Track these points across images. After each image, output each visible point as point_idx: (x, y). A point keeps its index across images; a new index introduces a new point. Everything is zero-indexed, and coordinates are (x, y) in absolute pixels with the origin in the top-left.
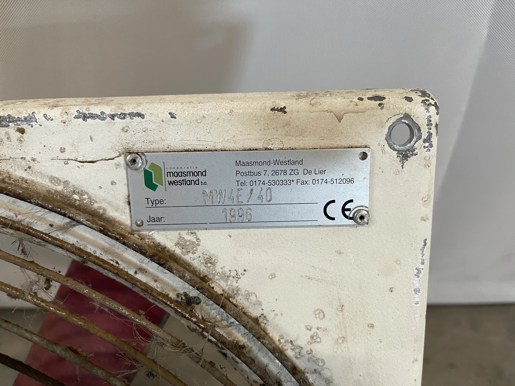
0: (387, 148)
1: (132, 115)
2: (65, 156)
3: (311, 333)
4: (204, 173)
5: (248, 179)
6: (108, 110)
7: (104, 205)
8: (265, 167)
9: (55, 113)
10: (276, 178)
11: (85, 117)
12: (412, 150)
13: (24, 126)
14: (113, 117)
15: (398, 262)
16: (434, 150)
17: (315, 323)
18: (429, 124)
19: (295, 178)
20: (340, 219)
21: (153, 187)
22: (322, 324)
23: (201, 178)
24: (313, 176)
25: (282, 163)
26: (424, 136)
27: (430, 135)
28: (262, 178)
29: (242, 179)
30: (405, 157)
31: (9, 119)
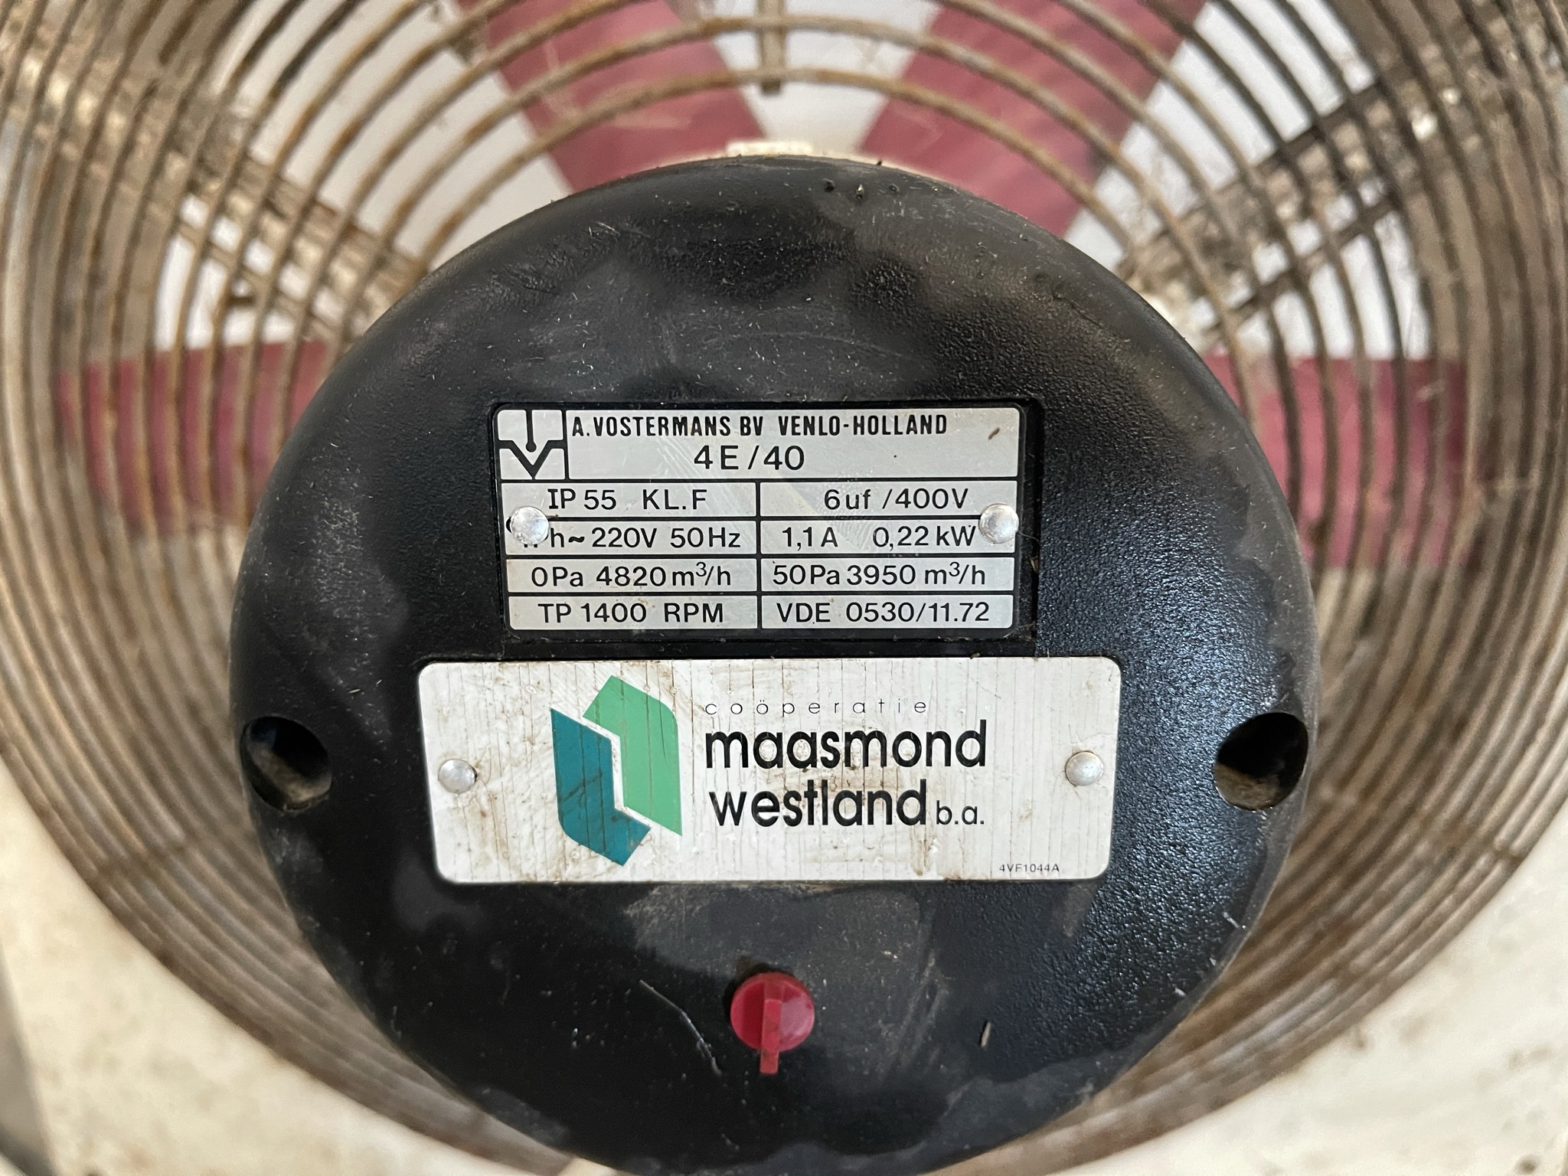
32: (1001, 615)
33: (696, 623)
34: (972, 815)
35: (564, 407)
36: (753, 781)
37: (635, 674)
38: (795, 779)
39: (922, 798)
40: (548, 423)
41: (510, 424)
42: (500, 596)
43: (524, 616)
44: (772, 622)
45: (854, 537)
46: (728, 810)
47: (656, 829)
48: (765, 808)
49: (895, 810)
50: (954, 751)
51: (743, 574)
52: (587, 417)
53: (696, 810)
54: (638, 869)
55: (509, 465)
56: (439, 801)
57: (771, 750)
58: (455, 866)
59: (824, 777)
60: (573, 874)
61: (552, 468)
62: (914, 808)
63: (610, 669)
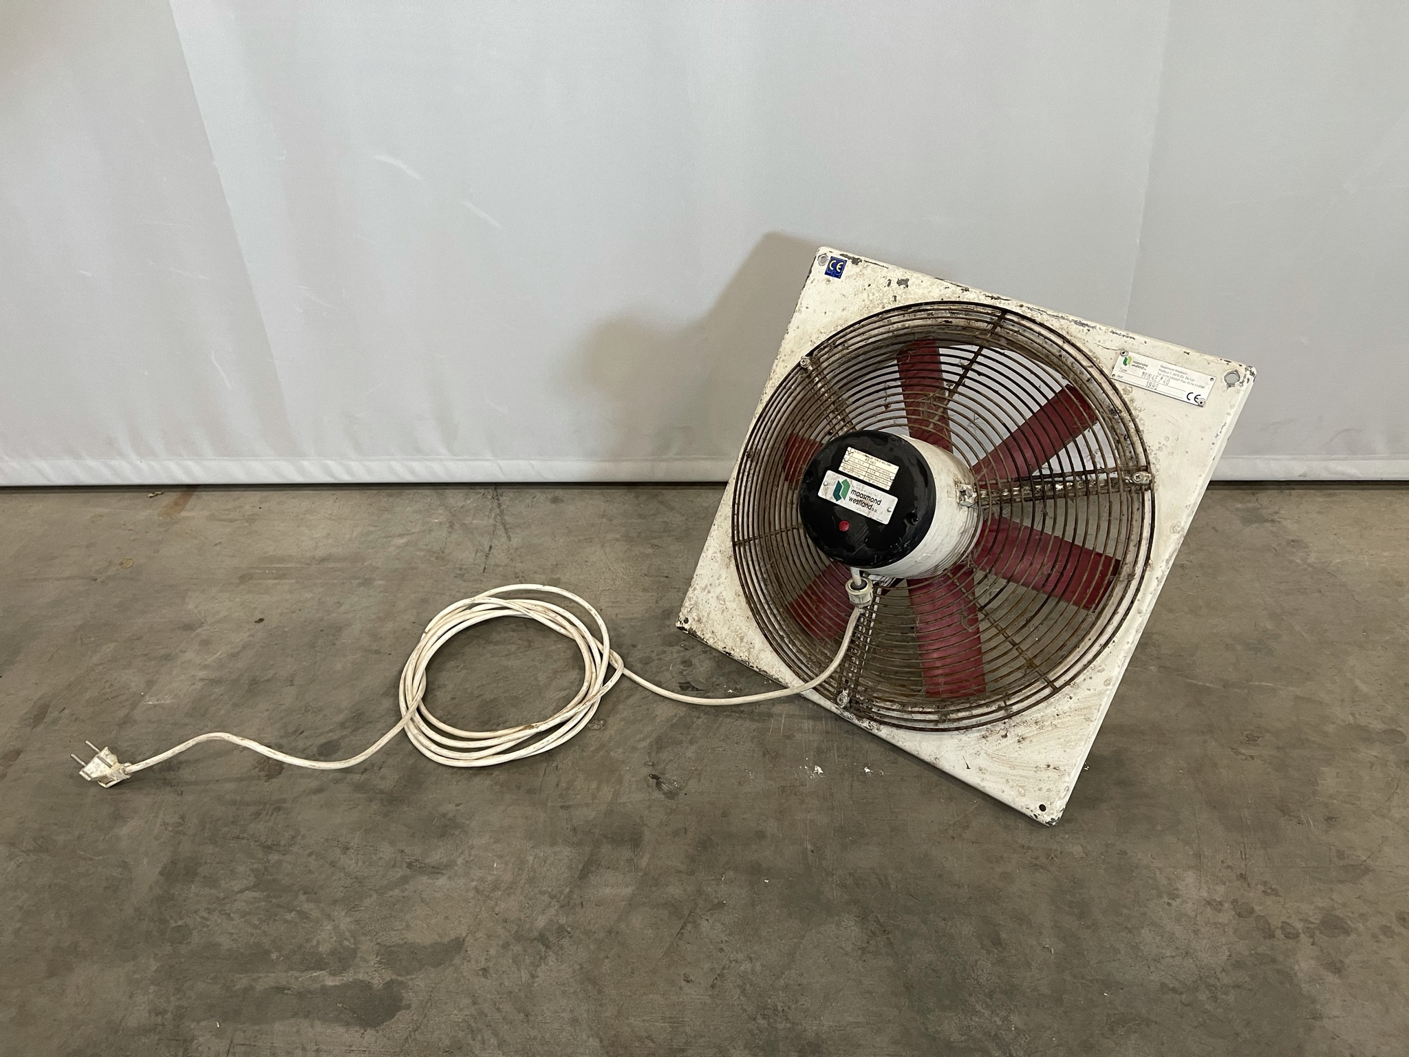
0: (1223, 380)
1: (1131, 338)
2: (1099, 344)
3: (1160, 446)
4: (1146, 366)
5: (1163, 373)
6: (1123, 333)
7: (1103, 365)
8: (1171, 371)
9: (1104, 328)
10: (1174, 376)
11: (1113, 333)
12: (1234, 384)
13: (1091, 329)
14: (1123, 336)
15: (1210, 428)
17: (1163, 442)
18: (1245, 377)
19: (1181, 379)
20: (1192, 401)
21: (1126, 365)
22: (1165, 443)
23: (1145, 367)
24: (1189, 380)
25: (1179, 372)
26: (1241, 381)
27: (1243, 381)
28: (1168, 375)
29: (1160, 372)
30: (1230, 386)
31: (1087, 325)
32: (888, 488)
33: (857, 477)
34: (876, 511)
35: (855, 449)
36: (855, 497)
37: (848, 480)
38: (860, 499)
40: (853, 450)
41: (849, 449)
42: (839, 466)
43: (841, 469)
44: (865, 480)
45: (877, 474)
46: (851, 499)
47: (842, 499)
48: (855, 501)
49: (868, 507)
50: (877, 503)
51: (864, 473)
52: (857, 451)
53: (847, 498)
54: (838, 503)
55: (847, 453)
56: (822, 486)
57: (859, 494)
58: (820, 494)
59: (863, 500)
60: (832, 500)
61: (851, 455)
62: (870, 507)
63: (846, 478)
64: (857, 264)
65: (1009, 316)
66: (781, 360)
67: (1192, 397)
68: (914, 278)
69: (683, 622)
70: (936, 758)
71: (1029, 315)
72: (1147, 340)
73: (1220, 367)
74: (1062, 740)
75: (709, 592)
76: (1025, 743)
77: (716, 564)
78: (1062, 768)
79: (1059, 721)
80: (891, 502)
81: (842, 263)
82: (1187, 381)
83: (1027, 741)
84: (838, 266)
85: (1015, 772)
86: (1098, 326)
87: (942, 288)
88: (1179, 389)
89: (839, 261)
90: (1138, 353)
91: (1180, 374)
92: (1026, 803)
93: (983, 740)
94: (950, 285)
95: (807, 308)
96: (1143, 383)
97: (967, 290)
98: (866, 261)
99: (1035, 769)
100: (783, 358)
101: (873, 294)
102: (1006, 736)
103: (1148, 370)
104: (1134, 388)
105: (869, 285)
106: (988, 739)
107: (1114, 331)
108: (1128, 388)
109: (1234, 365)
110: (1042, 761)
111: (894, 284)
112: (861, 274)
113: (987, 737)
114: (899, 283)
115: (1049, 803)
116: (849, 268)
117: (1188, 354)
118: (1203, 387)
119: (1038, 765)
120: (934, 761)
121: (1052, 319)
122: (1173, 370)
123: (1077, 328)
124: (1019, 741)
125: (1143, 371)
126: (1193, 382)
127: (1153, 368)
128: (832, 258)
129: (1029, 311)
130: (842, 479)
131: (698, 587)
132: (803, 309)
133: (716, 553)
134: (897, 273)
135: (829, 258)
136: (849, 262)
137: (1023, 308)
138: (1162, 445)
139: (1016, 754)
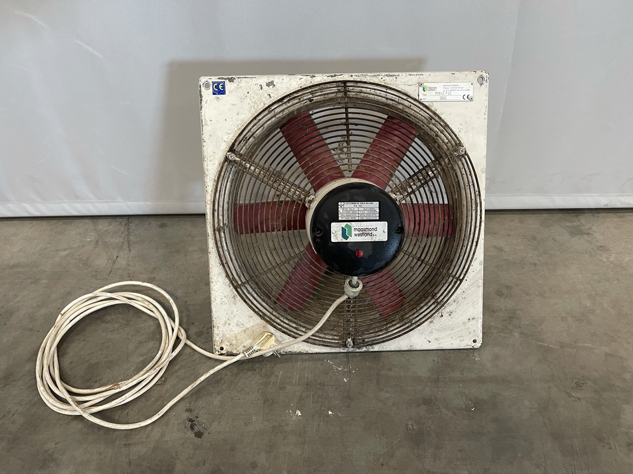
0: (477, 83)
1: (421, 75)
2: (405, 84)
4: (436, 88)
5: (446, 89)
7: (414, 95)
8: (450, 86)
9: (404, 74)
10: (452, 89)
11: (410, 75)
12: (483, 83)
13: (397, 77)
14: (416, 75)
15: (480, 111)
16: (488, 83)
18: (487, 77)
19: (456, 89)
20: (467, 99)
21: (425, 91)
22: (461, 127)
23: (435, 89)
24: (461, 89)
25: (454, 86)
26: (486, 80)
27: (487, 80)
28: (449, 89)
29: (444, 89)
30: (481, 85)
31: (394, 75)
32: (378, 218)
33: (354, 219)
34: (376, 235)
35: (344, 202)
36: (358, 232)
37: (348, 223)
38: (361, 232)
39: (372, 234)
40: (342, 203)
41: (340, 203)
42: (338, 217)
43: (340, 219)
44: (360, 219)
45: (366, 212)
46: (356, 235)
47: (350, 237)
48: (359, 235)
49: (369, 235)
50: (374, 230)
51: (357, 215)
52: (346, 203)
53: (353, 235)
54: (348, 240)
55: (339, 206)
56: (332, 234)
57: (359, 230)
58: (333, 240)
59: (364, 232)
60: (343, 241)
61: (343, 207)
62: (371, 235)
63: (346, 223)
64: (233, 82)
65: (348, 84)
66: (209, 160)
67: (465, 97)
68: (277, 79)
69: (220, 350)
70: (411, 346)
71: (359, 80)
72: (430, 73)
73: (473, 76)
74: (471, 303)
75: (229, 324)
76: (453, 315)
77: (226, 305)
78: (476, 317)
79: (466, 294)
80: (383, 226)
81: (222, 84)
82: (460, 89)
83: (454, 312)
84: (220, 87)
85: (454, 331)
86: (400, 74)
87: (298, 80)
88: (457, 95)
89: (219, 83)
90: (428, 82)
91: (455, 87)
92: (466, 343)
93: (432, 324)
94: (302, 77)
95: (211, 121)
96: (438, 98)
97: (314, 76)
98: (239, 78)
99: (463, 325)
100: (209, 159)
101: (254, 98)
102: (442, 316)
103: (438, 90)
104: (434, 103)
105: (248, 93)
106: (433, 322)
107: (410, 74)
108: (431, 104)
109: (479, 73)
110: (465, 318)
111: (265, 87)
112: (239, 88)
113: (432, 321)
114: (268, 85)
115: (477, 337)
116: (228, 85)
117: (454, 74)
118: (469, 90)
119: (464, 321)
120: (411, 348)
121: (373, 78)
122: (451, 86)
123: (389, 79)
124: (450, 315)
125: (435, 91)
126: (464, 89)
127: (440, 88)
128: (214, 83)
129: (357, 77)
130: (343, 225)
131: (220, 325)
132: (209, 122)
133: (222, 299)
134: (264, 80)
135: (212, 84)
136: (227, 82)
137: (354, 77)
138: (460, 129)
139: (451, 322)
